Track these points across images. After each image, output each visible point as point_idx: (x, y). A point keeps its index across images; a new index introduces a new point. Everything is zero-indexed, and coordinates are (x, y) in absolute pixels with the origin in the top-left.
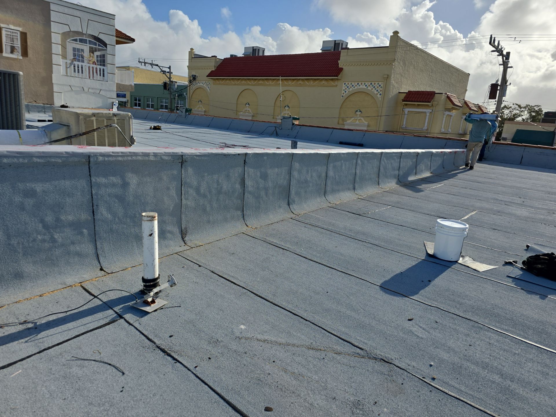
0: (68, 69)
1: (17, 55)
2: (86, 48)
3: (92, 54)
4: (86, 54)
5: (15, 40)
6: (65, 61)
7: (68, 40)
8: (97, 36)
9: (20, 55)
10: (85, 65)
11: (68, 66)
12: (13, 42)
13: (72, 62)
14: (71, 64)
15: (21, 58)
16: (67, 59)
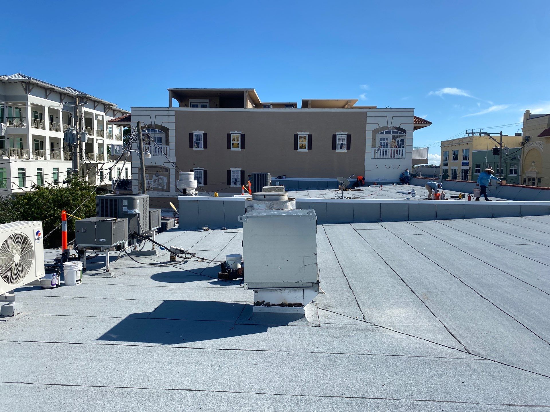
0: (376, 154)
1: (344, 150)
2: (390, 137)
3: (394, 141)
4: (390, 141)
5: (343, 140)
6: (375, 148)
7: (377, 134)
8: (399, 127)
9: (346, 149)
10: (389, 149)
11: (376, 152)
12: (342, 142)
13: (379, 148)
14: (378, 150)
15: (346, 151)
16: (376, 146)
